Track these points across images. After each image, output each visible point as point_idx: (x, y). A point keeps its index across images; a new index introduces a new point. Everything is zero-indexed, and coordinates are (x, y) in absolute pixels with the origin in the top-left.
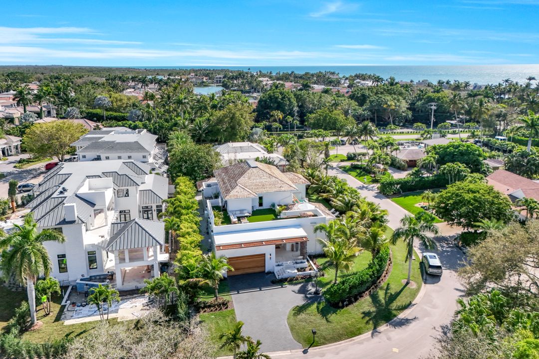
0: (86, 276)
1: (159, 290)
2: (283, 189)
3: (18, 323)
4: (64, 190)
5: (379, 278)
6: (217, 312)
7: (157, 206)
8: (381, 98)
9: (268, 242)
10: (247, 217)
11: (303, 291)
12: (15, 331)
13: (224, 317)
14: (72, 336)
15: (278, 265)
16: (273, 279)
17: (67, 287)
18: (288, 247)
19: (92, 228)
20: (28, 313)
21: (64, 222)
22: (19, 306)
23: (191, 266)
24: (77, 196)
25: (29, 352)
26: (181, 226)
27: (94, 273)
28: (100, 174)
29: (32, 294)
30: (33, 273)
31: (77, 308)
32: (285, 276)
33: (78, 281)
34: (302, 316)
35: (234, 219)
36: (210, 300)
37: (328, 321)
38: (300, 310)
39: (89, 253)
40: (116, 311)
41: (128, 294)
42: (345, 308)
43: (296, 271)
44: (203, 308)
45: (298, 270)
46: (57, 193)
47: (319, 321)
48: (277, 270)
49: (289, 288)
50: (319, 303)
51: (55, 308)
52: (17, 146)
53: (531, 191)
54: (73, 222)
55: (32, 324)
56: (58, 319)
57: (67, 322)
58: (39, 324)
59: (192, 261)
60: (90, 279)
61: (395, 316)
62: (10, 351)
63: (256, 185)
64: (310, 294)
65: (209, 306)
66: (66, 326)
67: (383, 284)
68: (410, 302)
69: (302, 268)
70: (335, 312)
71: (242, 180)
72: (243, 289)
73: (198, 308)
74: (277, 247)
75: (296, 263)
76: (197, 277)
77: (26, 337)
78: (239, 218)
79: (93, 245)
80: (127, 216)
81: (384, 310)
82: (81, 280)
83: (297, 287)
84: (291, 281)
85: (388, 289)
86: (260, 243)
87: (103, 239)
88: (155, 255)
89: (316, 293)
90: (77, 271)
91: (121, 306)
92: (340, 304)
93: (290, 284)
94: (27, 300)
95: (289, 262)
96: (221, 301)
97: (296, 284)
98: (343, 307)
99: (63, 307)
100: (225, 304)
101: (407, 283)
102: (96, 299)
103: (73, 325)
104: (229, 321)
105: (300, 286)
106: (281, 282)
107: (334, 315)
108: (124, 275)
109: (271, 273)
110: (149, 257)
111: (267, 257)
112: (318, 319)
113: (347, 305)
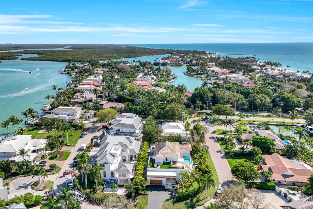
0: (111, 179)
1: (128, 188)
2: (174, 156)
3: (93, 191)
4: (107, 151)
5: (197, 194)
6: (144, 197)
7: (135, 155)
8: (256, 96)
9: (163, 177)
10: (160, 165)
11: (171, 194)
12: (92, 193)
13: (145, 199)
14: (105, 197)
15: (167, 184)
16: (164, 189)
17: (105, 181)
18: (172, 179)
19: (113, 163)
20: (95, 188)
21: (106, 163)
22: (93, 185)
23: (137, 182)
24: (110, 153)
25: (95, 199)
26: (139, 166)
27: (113, 178)
28: (117, 143)
29: (97, 184)
30: (98, 179)
31: (107, 189)
32: (167, 188)
33: (108, 180)
34: (167, 202)
35: (155, 166)
36: (143, 193)
37: (174, 205)
38: (167, 200)
39: (112, 172)
40: (117, 191)
41: (121, 186)
42: (181, 202)
43: (171, 187)
44: (140, 195)
45: (172, 187)
46: (104, 152)
47: (171, 205)
48: (166, 185)
49: (167, 192)
50: (174, 199)
51: (102, 187)
52: (93, 115)
53: (276, 167)
54: (108, 163)
55: (96, 191)
56: (102, 191)
57: (105, 192)
58: (98, 191)
59: (138, 180)
60: (111, 180)
61: (196, 208)
62: (91, 198)
63: (165, 153)
64: (173, 196)
65: (142, 194)
66: (104, 194)
67: (198, 196)
68: (203, 204)
69: (174, 186)
70: (177, 203)
71: (161, 151)
72: (153, 190)
73: (139, 194)
74: (166, 178)
75: (172, 184)
76: (139, 185)
77: (95, 194)
78: (158, 165)
79: (113, 170)
80: (125, 158)
81: (193, 205)
82: (109, 180)
83: (170, 193)
84: (169, 190)
85: (198, 198)
86: (160, 176)
87: (116, 168)
88: (129, 176)
89: (175, 196)
90: (108, 177)
91: (119, 190)
92: (180, 201)
93: (168, 191)
94: (95, 184)
95: (170, 184)
96: (145, 193)
97: (170, 192)
98: (180, 202)
99: (104, 188)
100: (146, 195)
101: (207, 197)
102: (112, 188)
103: (106, 194)
104: (146, 200)
105: (171, 192)
106: (165, 190)
107: (176, 204)
108: (121, 180)
109: (164, 186)
110: (127, 176)
111: (163, 181)
112: (171, 204)
113: (182, 201)
